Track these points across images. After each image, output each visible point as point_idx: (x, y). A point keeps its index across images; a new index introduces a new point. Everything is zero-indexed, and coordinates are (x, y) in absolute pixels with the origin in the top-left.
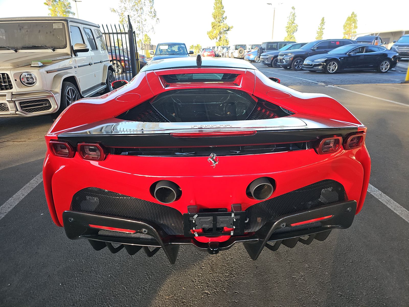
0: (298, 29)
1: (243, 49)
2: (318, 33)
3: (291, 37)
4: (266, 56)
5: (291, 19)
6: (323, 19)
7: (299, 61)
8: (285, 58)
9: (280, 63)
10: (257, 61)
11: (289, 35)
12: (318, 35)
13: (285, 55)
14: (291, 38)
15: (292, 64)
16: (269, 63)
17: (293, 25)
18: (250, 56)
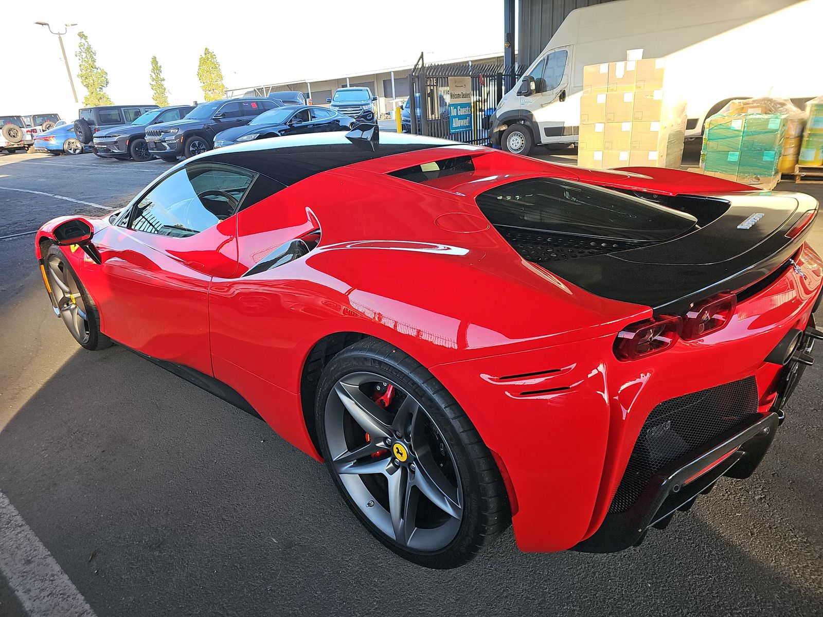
0: (109, 80)
1: (17, 128)
2: (154, 87)
3: (99, 97)
4: (110, 137)
5: (86, 59)
6: (155, 61)
7: (197, 143)
8: (166, 139)
9: (155, 149)
10: (72, 152)
11: (92, 93)
12: (155, 92)
13: (163, 133)
14: (101, 98)
15: (184, 149)
16: (124, 151)
17: (95, 72)
18: (48, 140)
